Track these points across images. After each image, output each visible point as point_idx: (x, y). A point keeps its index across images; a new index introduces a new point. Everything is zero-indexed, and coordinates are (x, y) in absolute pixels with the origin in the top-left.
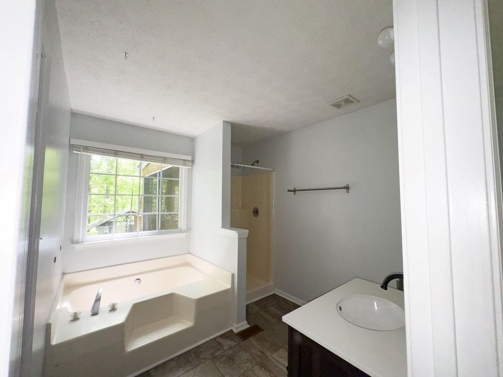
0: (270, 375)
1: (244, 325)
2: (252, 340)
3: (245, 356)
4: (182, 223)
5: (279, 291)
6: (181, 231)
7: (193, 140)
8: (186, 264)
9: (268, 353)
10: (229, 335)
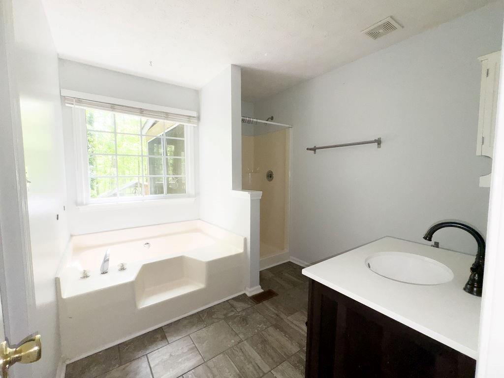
0: (285, 336)
1: (258, 290)
2: (266, 303)
3: (258, 317)
4: (189, 187)
5: (295, 258)
6: (189, 196)
7: (197, 92)
8: (197, 230)
9: (283, 316)
10: (243, 298)
